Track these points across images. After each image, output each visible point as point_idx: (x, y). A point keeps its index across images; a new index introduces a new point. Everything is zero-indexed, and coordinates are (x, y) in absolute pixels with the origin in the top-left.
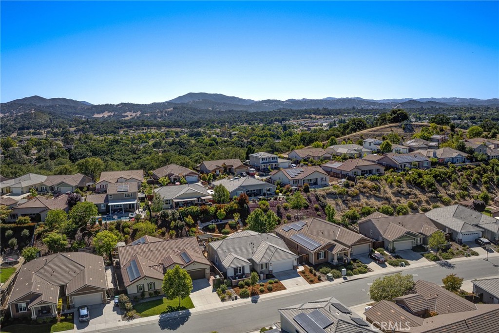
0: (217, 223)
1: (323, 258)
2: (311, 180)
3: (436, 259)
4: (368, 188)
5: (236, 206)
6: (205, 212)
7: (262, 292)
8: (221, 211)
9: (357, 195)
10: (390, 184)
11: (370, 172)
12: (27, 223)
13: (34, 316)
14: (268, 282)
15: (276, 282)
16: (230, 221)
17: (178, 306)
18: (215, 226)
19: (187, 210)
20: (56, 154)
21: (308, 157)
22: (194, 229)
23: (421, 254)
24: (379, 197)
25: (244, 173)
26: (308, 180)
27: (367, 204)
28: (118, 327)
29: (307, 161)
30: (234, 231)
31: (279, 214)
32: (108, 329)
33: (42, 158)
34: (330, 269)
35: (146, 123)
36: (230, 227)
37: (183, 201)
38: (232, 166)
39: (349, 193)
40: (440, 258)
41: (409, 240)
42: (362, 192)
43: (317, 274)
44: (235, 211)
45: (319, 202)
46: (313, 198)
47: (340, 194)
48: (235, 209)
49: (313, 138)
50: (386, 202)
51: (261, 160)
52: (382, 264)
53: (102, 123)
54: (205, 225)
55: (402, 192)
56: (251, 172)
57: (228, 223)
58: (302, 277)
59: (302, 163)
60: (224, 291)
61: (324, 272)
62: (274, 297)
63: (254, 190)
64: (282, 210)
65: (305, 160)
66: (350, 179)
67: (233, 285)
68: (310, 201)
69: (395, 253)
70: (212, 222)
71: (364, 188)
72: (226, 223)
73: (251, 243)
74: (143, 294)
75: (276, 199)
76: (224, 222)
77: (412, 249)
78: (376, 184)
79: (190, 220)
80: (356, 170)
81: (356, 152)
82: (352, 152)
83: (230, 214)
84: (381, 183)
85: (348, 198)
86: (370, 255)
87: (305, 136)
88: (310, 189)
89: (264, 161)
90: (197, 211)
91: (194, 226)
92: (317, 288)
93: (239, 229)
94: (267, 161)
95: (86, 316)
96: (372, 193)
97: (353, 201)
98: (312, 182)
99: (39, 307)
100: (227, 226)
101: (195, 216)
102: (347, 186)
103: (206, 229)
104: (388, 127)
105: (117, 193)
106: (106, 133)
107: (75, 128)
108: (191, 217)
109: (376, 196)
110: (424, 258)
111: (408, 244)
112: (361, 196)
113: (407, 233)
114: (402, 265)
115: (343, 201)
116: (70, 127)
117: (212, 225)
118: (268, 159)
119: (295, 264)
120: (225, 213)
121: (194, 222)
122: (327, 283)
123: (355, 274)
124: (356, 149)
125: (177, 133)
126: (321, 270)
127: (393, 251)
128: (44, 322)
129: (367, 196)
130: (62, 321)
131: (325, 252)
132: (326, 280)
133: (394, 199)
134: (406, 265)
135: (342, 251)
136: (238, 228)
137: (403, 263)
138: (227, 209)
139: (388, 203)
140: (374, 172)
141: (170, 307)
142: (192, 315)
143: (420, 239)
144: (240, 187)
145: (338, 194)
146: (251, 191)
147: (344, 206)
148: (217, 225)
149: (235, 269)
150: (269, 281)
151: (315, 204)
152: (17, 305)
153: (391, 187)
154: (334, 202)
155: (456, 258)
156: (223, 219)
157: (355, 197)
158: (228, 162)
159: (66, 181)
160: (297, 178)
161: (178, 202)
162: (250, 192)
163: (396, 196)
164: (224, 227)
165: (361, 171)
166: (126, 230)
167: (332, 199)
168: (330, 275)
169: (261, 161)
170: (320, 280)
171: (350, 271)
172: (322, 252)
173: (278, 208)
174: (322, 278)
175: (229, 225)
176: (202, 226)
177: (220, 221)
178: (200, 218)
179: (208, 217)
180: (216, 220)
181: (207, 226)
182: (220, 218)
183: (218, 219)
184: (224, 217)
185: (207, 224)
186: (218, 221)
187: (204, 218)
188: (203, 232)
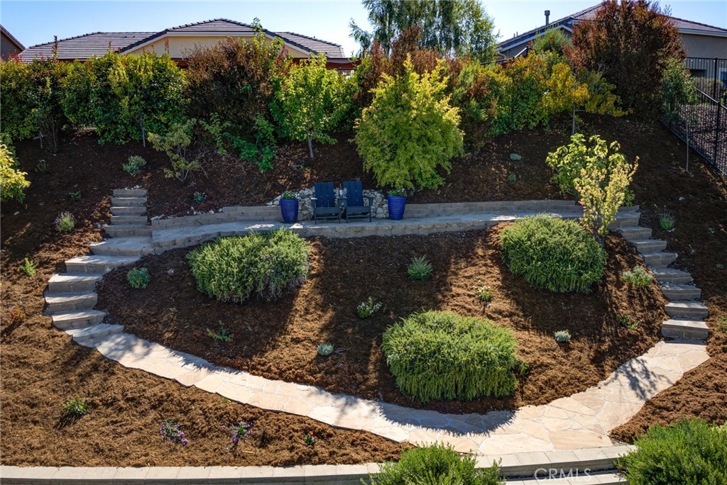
30: (583, 351)
36: (514, 284)
54: (171, 233)
57: (483, 233)
76: (430, 220)
121: (20, 179)
156: (419, 195)
176: (132, 248)
177: (382, 211)
178: (155, 159)
179: (249, 152)
180: (341, 192)
181: (181, 255)
182: (394, 174)
183: (370, 181)
184: (439, 169)
185: (210, 229)
186: (356, 210)
187: (195, 164)
188: (76, 327)
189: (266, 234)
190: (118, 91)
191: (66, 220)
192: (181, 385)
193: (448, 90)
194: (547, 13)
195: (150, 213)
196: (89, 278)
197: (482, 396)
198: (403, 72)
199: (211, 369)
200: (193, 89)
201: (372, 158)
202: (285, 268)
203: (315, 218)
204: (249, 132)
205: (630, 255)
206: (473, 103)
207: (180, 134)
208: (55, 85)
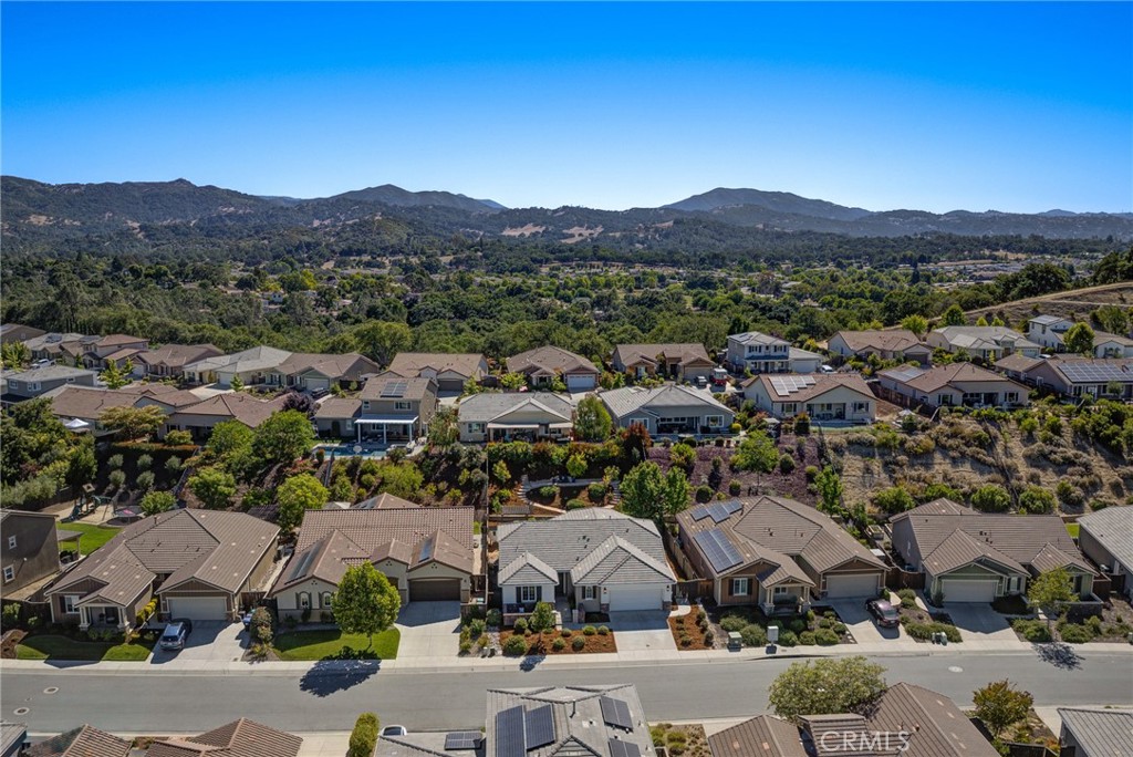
0: (564, 485)
1: (745, 594)
2: (829, 406)
3: (1041, 637)
4: (962, 438)
5: (615, 451)
6: (542, 457)
7: (557, 649)
8: (575, 459)
9: (928, 453)
10: (1026, 433)
11: (991, 399)
12: (185, 444)
13: (84, 625)
14: (584, 629)
15: (603, 633)
16: (593, 484)
17: (363, 649)
18: (557, 490)
19: (505, 448)
20: (380, 310)
21: (870, 350)
22: (506, 492)
23: (1008, 619)
24: (984, 463)
25: (702, 379)
26: (823, 405)
27: (946, 478)
28: (224, 672)
29: (865, 361)
31: (715, 479)
32: (204, 672)
33: (350, 317)
34: (745, 622)
35: (601, 253)
36: (589, 496)
37: (515, 429)
38: (679, 360)
39: (906, 445)
40: (1056, 635)
41: (985, 578)
42: (943, 449)
43: (712, 627)
44: (611, 461)
45: (823, 460)
46: (810, 449)
47: (885, 446)
48: (614, 457)
49: (915, 305)
50: (998, 477)
51: (747, 350)
52: (888, 630)
53: (510, 249)
54: (535, 485)
55: (1053, 457)
56: (717, 377)
57: (587, 486)
58: (669, 630)
59: (848, 365)
60: (476, 634)
61: (730, 626)
62: (578, 664)
63: (683, 419)
64: (724, 469)
65: (859, 358)
66: (927, 411)
67: (506, 623)
68: (802, 456)
69: (942, 607)
70: (554, 481)
71: (954, 435)
72: (584, 488)
73: (584, 537)
74: (307, 613)
75: (719, 444)
76: (580, 483)
77: (991, 604)
78: (986, 430)
79: (502, 469)
80: (948, 391)
81: (997, 347)
82: (986, 346)
83: (596, 467)
84: (1004, 429)
85: (899, 458)
86: (868, 602)
87: (895, 301)
88: (812, 428)
89: (755, 354)
90: (526, 454)
91: (510, 485)
92: (688, 661)
93: (609, 503)
94: (762, 354)
95: (174, 638)
96: (969, 451)
97: (912, 466)
98: (833, 412)
99: (101, 608)
100: (584, 494)
101: (517, 465)
102: (910, 428)
103: (534, 495)
104: (1112, 291)
105: (379, 398)
106: (511, 272)
107: (451, 257)
108: (504, 465)
109: (978, 460)
110: (1010, 631)
111: (984, 589)
112: (938, 457)
113: (979, 562)
114: (938, 640)
115: (886, 464)
116: (443, 254)
117: (551, 487)
118: (763, 349)
119: (668, 597)
120: (584, 463)
121: (510, 476)
122: (725, 653)
123: (802, 644)
124: (999, 338)
125: (662, 279)
126: (723, 621)
127: (935, 602)
128: (100, 639)
129: (953, 458)
130: (133, 642)
131: (750, 581)
132: (723, 646)
133: (1024, 470)
134: (950, 639)
135: (787, 582)
136: (606, 501)
137: (944, 634)
138: (593, 456)
139: (1003, 480)
140: (1001, 398)
141: (347, 649)
142: (379, 672)
143: (1019, 580)
144: (644, 407)
145: (879, 447)
146: (677, 419)
147: (883, 475)
148: (562, 488)
149: (518, 589)
150: (586, 627)
151: (811, 463)
152: (62, 599)
153: (1029, 438)
154: (861, 465)
155: (1102, 641)
156: (578, 477)
157: (922, 457)
158: (672, 350)
159: (319, 367)
160: (794, 398)
161: (504, 430)
162: (673, 422)
163: (1032, 466)
164: (576, 496)
165: (961, 395)
166: (364, 477)
167: (858, 457)
168: (735, 635)
169: (747, 353)
170: (708, 643)
171: (790, 635)
172: (743, 580)
173: (716, 466)
174: (716, 640)
175: (589, 491)
176: (529, 488)
177: (571, 481)
178: (529, 470)
179: (546, 468)
180: (564, 478)
181: (538, 489)
182: (573, 474)
183: (569, 475)
184: (582, 473)
185: (540, 485)
186: (566, 481)
187: (537, 471)
188: (525, 501)
195: (530, 480)
201: (569, 471)
202: (555, 491)
203: (559, 482)
207: (533, 464)
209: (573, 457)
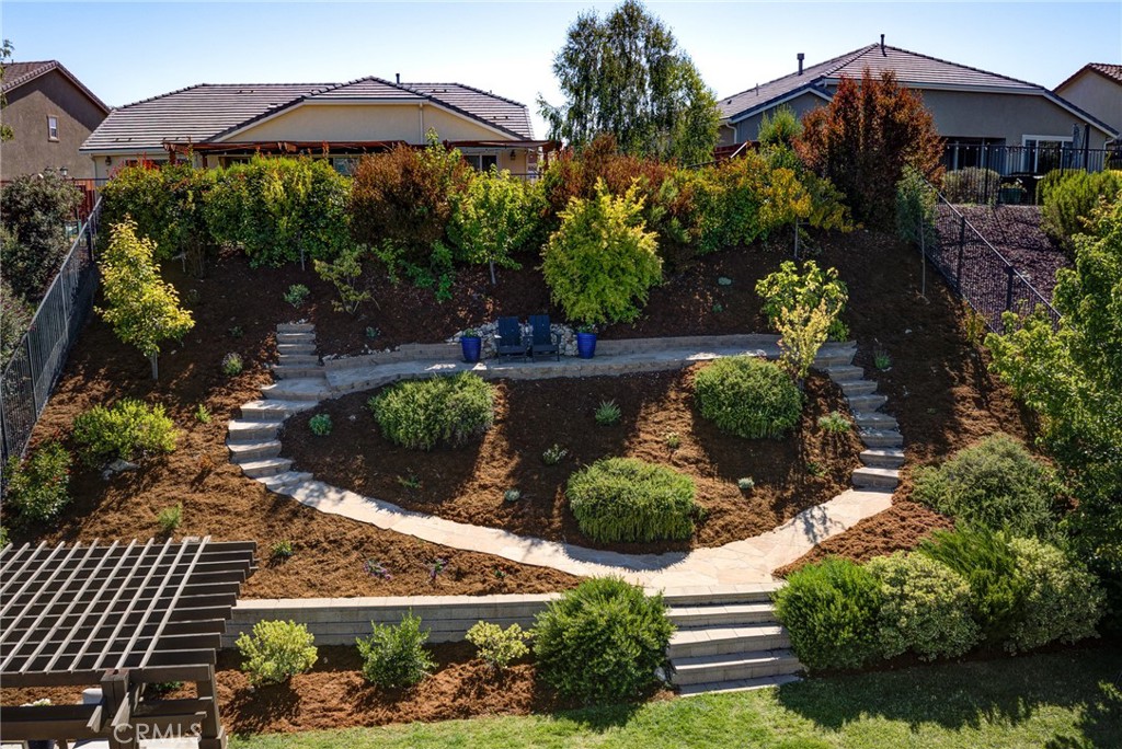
16: (709, 365)
18: (480, 392)
22: (150, 422)
30: (765, 498)
36: (704, 431)
54: (348, 376)
57: (679, 374)
76: (622, 359)
100: (670, 426)
120: (647, 241)
121: (185, 319)
148: (515, 392)
156: (612, 329)
164: (618, 439)
175: (694, 401)
176: (307, 392)
177: (571, 349)
178: (321, 291)
179: (423, 281)
180: (527, 329)
181: (363, 399)
182: (584, 307)
183: (558, 315)
184: (634, 300)
185: (387, 371)
186: (543, 348)
187: (366, 295)
188: (267, 474)
189: (449, 378)
190: (275, 209)
191: (234, 361)
192: (379, 528)
193: (645, 212)
194: (801, 57)
195: (320, 352)
196: (271, 425)
197: (659, 539)
198: (594, 196)
199: (404, 514)
200: (358, 206)
201: (561, 291)
202: (472, 415)
203: (498, 357)
204: (420, 255)
205: (834, 396)
206: (675, 222)
207: (349, 262)
208: (198, 199)
209: (577, 204)
